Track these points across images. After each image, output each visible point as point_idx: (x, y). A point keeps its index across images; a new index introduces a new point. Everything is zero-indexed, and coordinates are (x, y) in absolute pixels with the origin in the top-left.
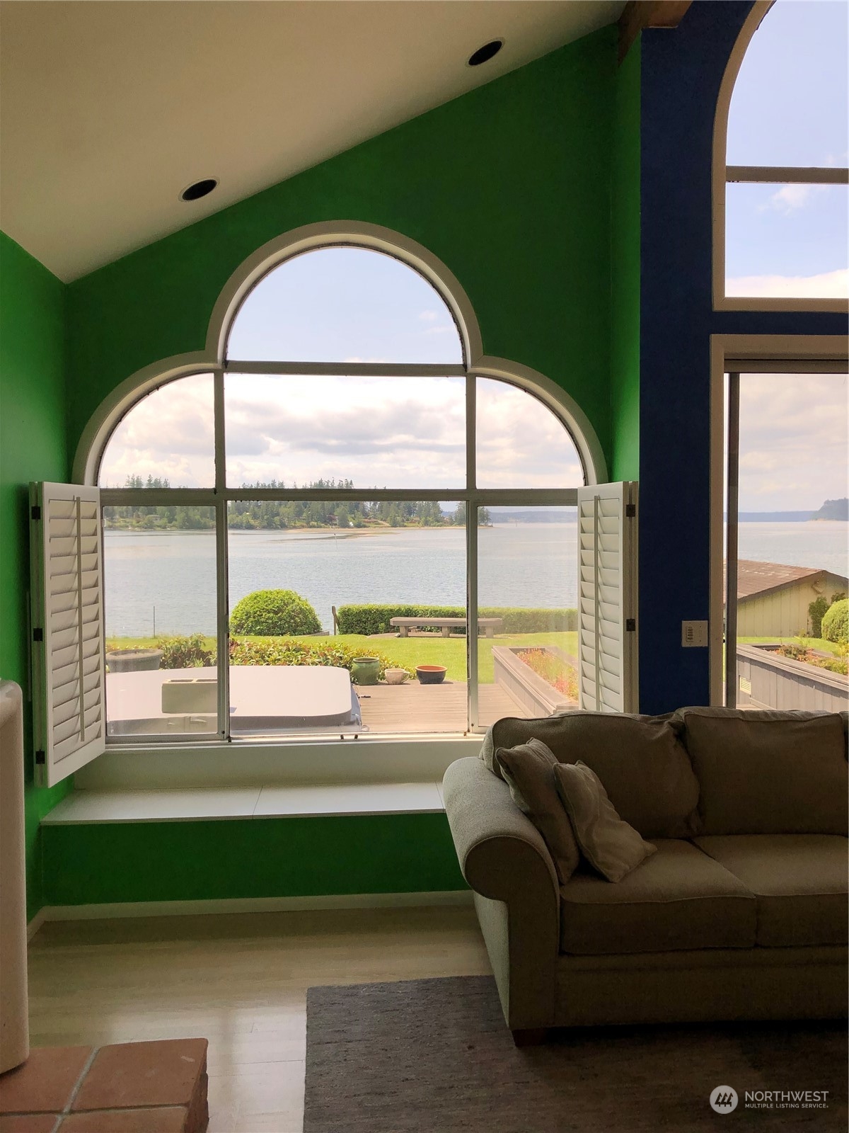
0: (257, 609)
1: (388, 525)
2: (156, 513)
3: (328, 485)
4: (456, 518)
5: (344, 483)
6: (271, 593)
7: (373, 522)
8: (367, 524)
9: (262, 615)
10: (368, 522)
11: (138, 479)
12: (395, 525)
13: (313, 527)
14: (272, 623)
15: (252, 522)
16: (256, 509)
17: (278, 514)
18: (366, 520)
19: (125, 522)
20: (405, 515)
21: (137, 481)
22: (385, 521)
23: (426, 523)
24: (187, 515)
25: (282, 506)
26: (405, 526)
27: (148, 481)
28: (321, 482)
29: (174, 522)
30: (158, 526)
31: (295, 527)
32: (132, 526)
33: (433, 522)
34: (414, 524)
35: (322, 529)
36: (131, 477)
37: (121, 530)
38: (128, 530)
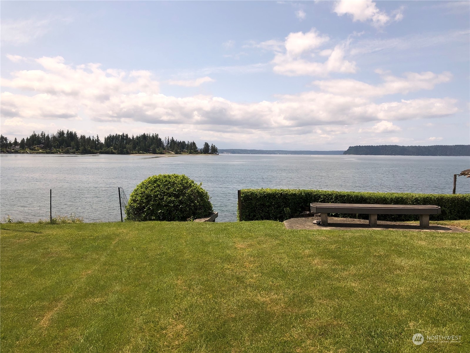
0: (158, 193)
1: (174, 153)
2: (70, 147)
3: (147, 136)
4: (203, 151)
5: (155, 135)
6: (169, 177)
7: (167, 152)
8: (165, 153)
9: (163, 198)
10: (165, 152)
11: (62, 131)
12: (177, 153)
13: (141, 153)
14: (174, 206)
15: (114, 151)
16: (115, 145)
17: (125, 148)
18: (164, 151)
19: (56, 150)
20: (181, 149)
21: (62, 132)
22: (172, 151)
23: (191, 153)
24: (84, 148)
25: (127, 144)
26: (182, 154)
27: (67, 132)
28: (144, 134)
29: (79, 151)
30: (71, 152)
31: (133, 154)
32: (59, 152)
33: (193, 152)
34: (185, 153)
35: (145, 154)
36: (59, 130)
37: (54, 154)
38: (58, 154)
